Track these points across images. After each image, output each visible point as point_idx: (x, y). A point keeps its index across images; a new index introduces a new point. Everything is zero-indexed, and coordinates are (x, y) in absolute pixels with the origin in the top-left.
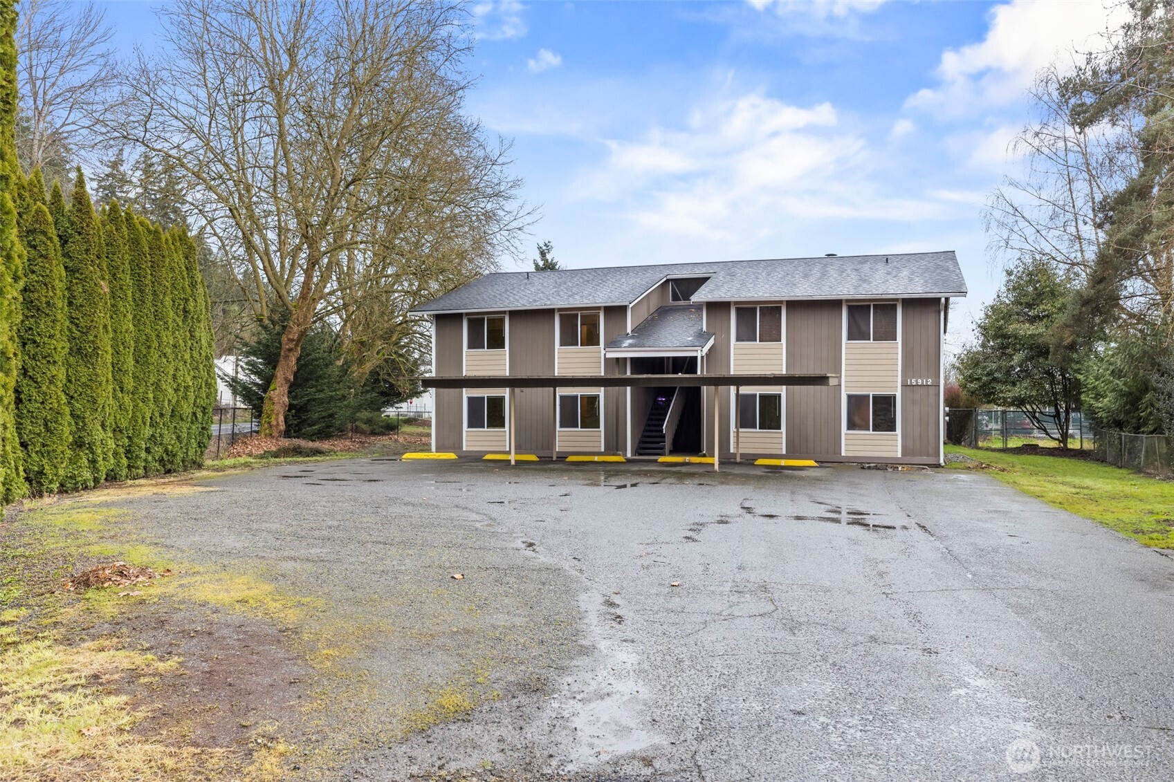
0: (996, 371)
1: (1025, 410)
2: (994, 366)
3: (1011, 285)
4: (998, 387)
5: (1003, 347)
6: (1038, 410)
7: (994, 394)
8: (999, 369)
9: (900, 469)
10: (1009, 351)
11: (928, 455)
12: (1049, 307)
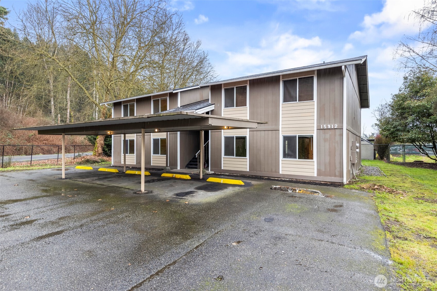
0: (398, 126)
1: (415, 144)
2: (397, 123)
3: (407, 84)
4: (399, 133)
5: (402, 114)
6: (423, 145)
7: (397, 137)
8: (400, 125)
9: (297, 191)
10: (406, 115)
11: (335, 176)
12: (429, 90)
